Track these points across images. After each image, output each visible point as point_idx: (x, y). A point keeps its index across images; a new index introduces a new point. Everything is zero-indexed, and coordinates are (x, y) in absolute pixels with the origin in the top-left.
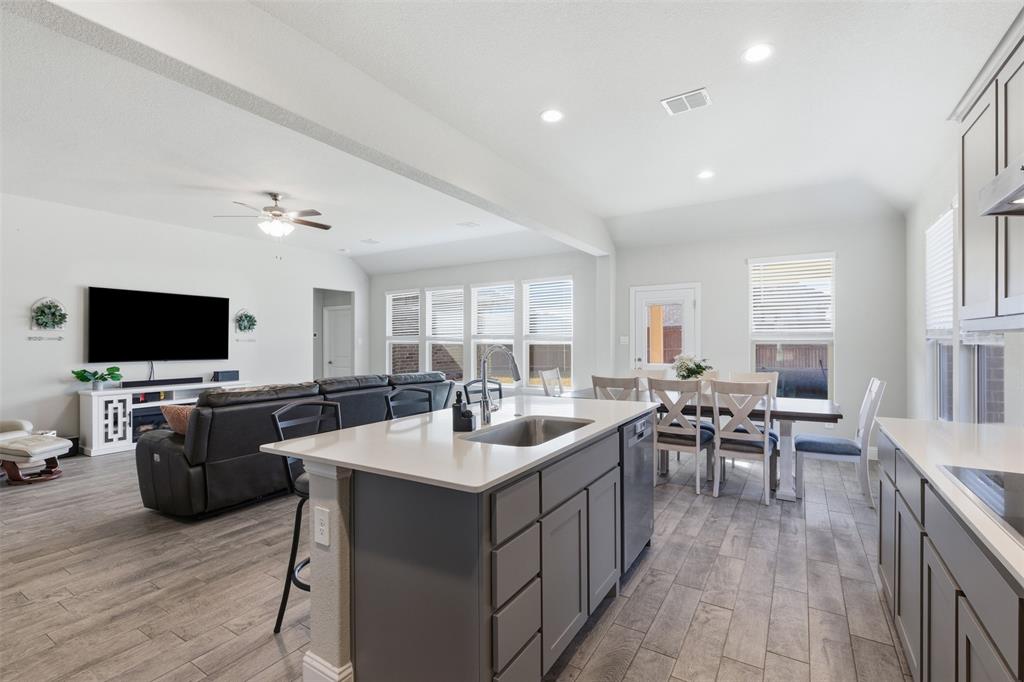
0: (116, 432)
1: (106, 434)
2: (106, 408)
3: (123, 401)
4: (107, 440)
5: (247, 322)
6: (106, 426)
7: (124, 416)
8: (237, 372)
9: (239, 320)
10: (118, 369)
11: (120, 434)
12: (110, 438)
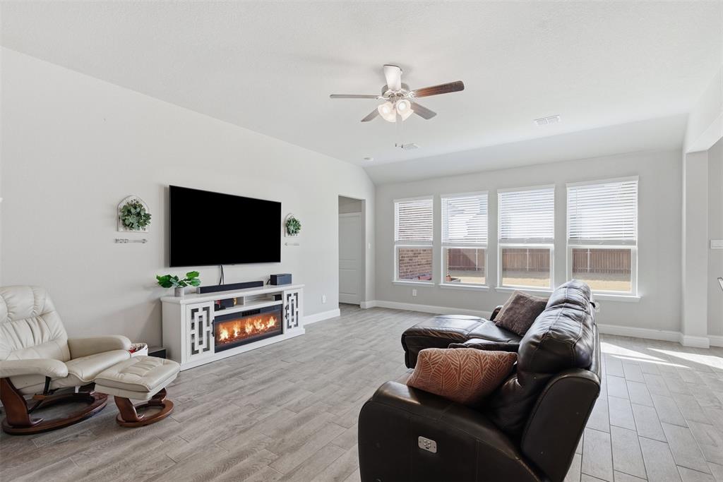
0: (201, 343)
1: (193, 344)
2: (193, 317)
3: (206, 309)
4: (194, 352)
5: (294, 226)
6: (193, 336)
7: (208, 325)
8: (291, 275)
9: (288, 223)
10: (197, 274)
11: (204, 346)
12: (196, 350)
